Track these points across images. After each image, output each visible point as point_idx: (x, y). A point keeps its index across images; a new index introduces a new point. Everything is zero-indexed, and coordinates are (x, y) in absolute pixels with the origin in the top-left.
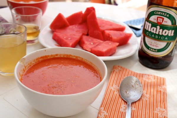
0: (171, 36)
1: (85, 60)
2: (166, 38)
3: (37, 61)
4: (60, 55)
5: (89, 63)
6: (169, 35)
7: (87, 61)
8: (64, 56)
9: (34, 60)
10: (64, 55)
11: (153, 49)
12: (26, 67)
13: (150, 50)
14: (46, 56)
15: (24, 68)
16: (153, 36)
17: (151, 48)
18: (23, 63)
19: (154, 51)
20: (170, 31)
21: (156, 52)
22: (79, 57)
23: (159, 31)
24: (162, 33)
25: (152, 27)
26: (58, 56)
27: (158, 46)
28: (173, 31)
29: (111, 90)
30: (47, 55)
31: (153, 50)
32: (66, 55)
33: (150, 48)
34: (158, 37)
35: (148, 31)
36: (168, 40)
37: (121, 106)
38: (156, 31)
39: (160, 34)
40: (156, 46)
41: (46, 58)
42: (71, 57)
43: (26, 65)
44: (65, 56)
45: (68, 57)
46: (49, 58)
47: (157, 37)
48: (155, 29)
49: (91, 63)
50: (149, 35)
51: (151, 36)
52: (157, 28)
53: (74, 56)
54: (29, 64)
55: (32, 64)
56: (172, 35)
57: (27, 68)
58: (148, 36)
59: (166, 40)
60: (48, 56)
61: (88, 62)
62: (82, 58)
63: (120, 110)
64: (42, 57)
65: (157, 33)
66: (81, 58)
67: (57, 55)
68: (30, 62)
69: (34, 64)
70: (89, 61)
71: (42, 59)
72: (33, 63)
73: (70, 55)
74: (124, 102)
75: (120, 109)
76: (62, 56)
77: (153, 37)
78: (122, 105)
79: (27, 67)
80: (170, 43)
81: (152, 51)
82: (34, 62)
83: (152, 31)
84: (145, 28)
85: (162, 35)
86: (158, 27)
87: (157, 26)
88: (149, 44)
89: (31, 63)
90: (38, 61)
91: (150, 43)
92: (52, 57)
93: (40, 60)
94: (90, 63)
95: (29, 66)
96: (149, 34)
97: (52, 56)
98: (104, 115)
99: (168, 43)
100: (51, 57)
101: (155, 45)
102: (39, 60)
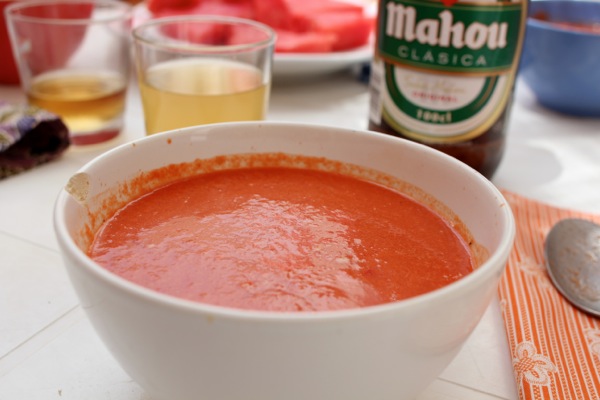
0: (498, 49)
1: (353, 167)
2: (482, 60)
3: (137, 191)
4: (236, 158)
5: (373, 178)
6: (492, 45)
7: (361, 171)
8: (251, 163)
9: (126, 187)
10: (253, 158)
11: (432, 112)
12: (93, 221)
13: (422, 119)
14: (173, 169)
15: (87, 220)
16: (429, 56)
17: (424, 110)
18: (82, 199)
19: (438, 122)
20: (494, 27)
21: (446, 122)
22: (322, 160)
23: (452, 35)
24: (463, 39)
25: (418, 20)
26: (227, 166)
27: (452, 95)
28: (504, 27)
29: (522, 273)
30: (177, 161)
31: (435, 117)
32: (259, 157)
33: (419, 113)
34: (450, 58)
35: (403, 41)
36: (489, 65)
37: (586, 337)
38: (439, 35)
39: (458, 43)
40: (443, 98)
41: (177, 178)
42: (283, 164)
43: (93, 210)
44: (257, 164)
45: (270, 165)
46: (185, 175)
47: (443, 58)
48: (433, 24)
49: (387, 178)
50: (409, 58)
51: (421, 61)
52: (440, 21)
53: (299, 159)
54: (104, 207)
55: (116, 207)
56: (502, 43)
57: (98, 223)
58: (408, 63)
59: (481, 66)
60: (184, 166)
61: (366, 174)
62: (338, 165)
63: (590, 351)
64: (155, 174)
65: (444, 42)
66: (330, 162)
67: (220, 160)
68: (109, 195)
69: (124, 204)
70: (371, 172)
71: (157, 181)
72: (119, 200)
73: (282, 157)
74: (586, 319)
75: (589, 347)
76: (243, 165)
77: (428, 62)
78: (583, 330)
79: (101, 220)
80: (497, 79)
81: (430, 121)
82: (125, 198)
83: (422, 39)
84: (390, 31)
85: (465, 49)
86: (446, 16)
87: (442, 10)
88: (415, 94)
89: (113, 200)
90: (143, 191)
91: (419, 90)
92: (200, 172)
93: (151, 184)
94: (379, 176)
95: (105, 212)
96: (410, 53)
97: (199, 164)
98: (550, 374)
99: (488, 80)
100: (195, 170)
101: (441, 93)
102: (145, 186)
